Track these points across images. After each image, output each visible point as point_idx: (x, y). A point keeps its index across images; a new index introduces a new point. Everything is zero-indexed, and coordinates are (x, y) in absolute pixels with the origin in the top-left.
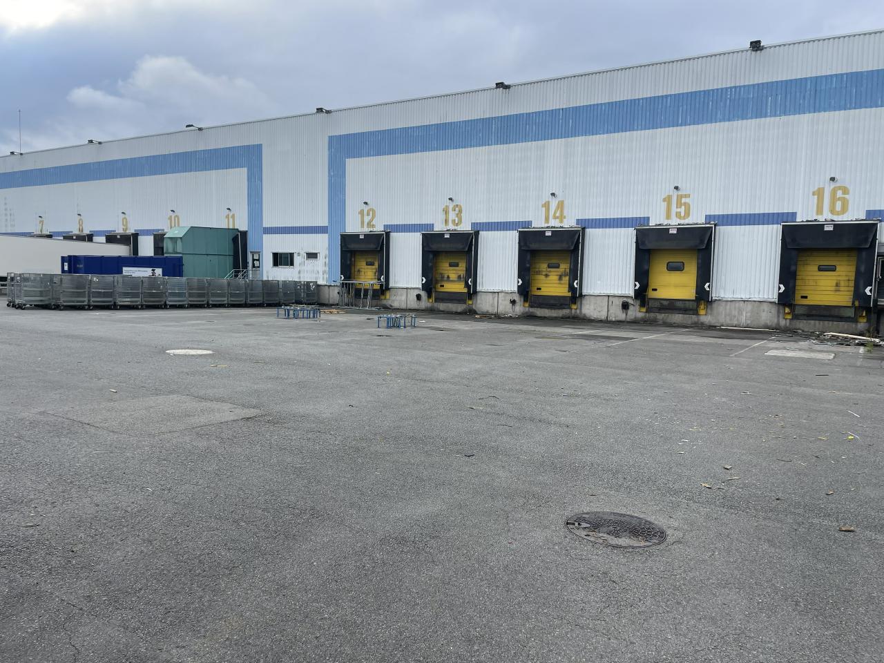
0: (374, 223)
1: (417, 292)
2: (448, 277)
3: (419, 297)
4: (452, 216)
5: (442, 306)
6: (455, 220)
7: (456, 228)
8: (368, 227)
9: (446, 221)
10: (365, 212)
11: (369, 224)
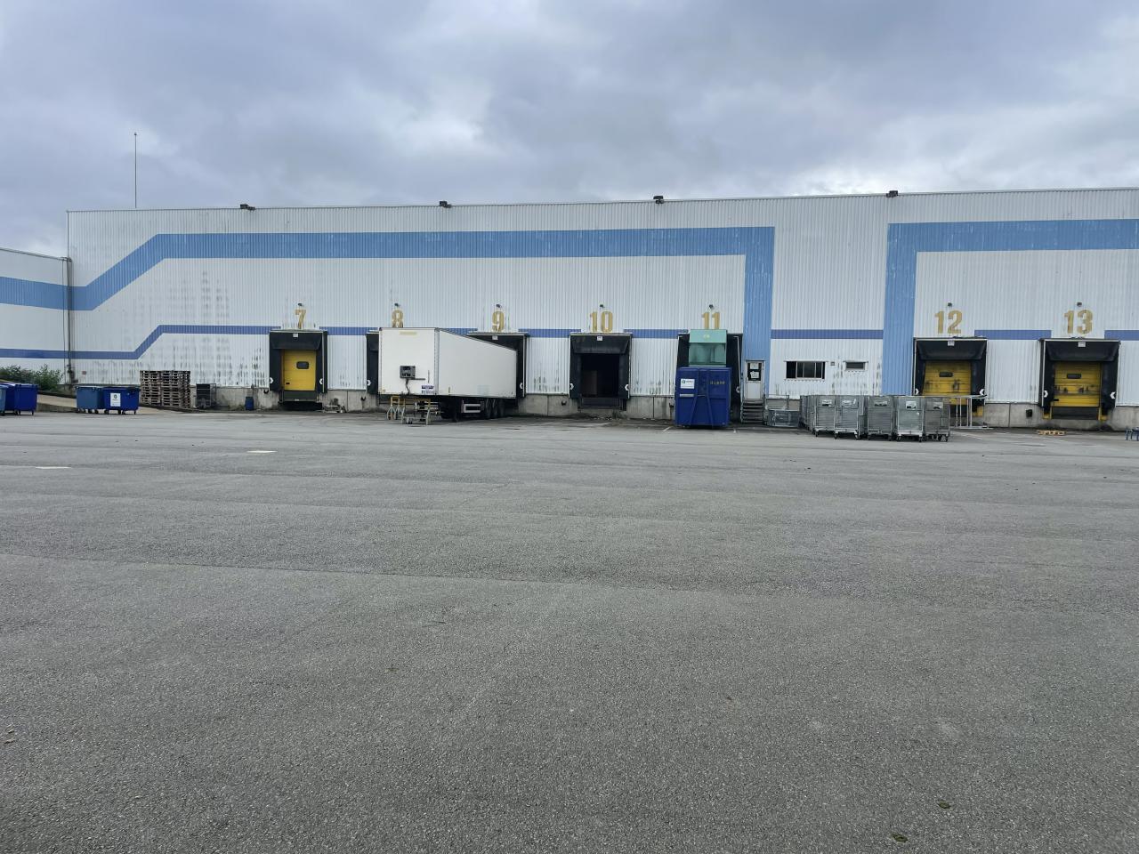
0: (958, 327)
1: (1029, 408)
2: (1065, 390)
3: (1029, 414)
4: (1077, 322)
5: (1062, 423)
6: (1081, 328)
7: (1083, 335)
8: (949, 332)
9: (1070, 329)
10: (946, 315)
11: (951, 329)
